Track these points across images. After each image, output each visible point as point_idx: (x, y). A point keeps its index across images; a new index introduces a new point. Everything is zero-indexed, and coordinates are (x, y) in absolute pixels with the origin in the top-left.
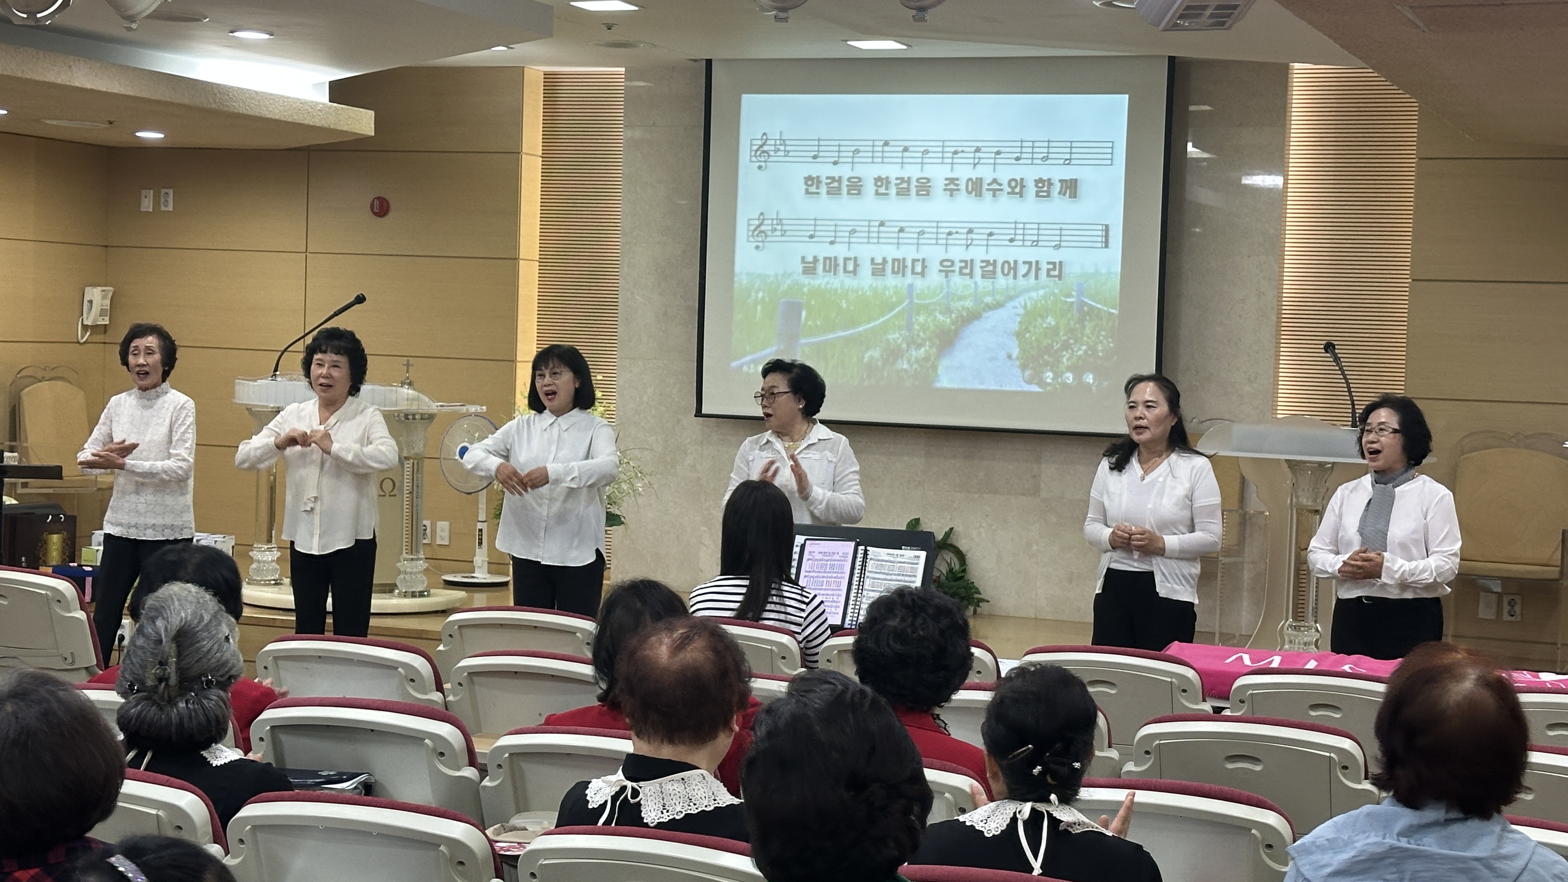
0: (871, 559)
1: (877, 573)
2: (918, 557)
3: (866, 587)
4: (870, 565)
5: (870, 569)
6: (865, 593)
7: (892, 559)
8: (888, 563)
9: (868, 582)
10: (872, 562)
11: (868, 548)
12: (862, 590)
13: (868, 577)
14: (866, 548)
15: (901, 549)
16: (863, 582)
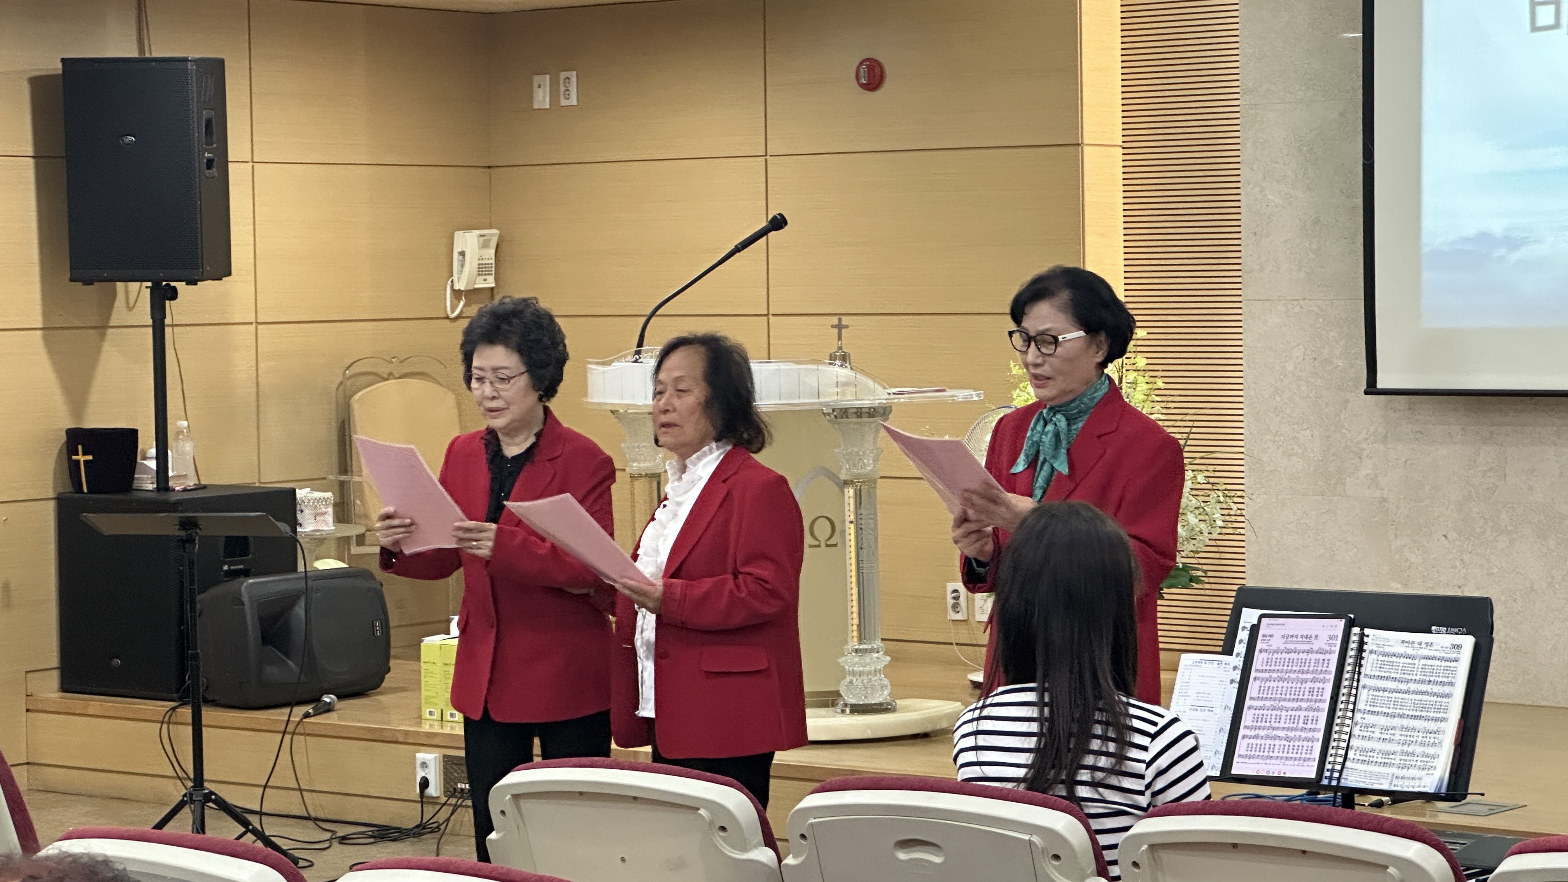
0: (1371, 652)
1: (1382, 678)
2: (1459, 647)
3: (1361, 706)
4: (1369, 663)
5: (1368, 672)
6: (1358, 716)
7: (1410, 651)
8: (1402, 660)
9: (1363, 695)
10: (1374, 656)
11: (1367, 631)
12: (1353, 711)
13: (1364, 687)
14: (1362, 629)
15: (1430, 632)
16: (1356, 696)
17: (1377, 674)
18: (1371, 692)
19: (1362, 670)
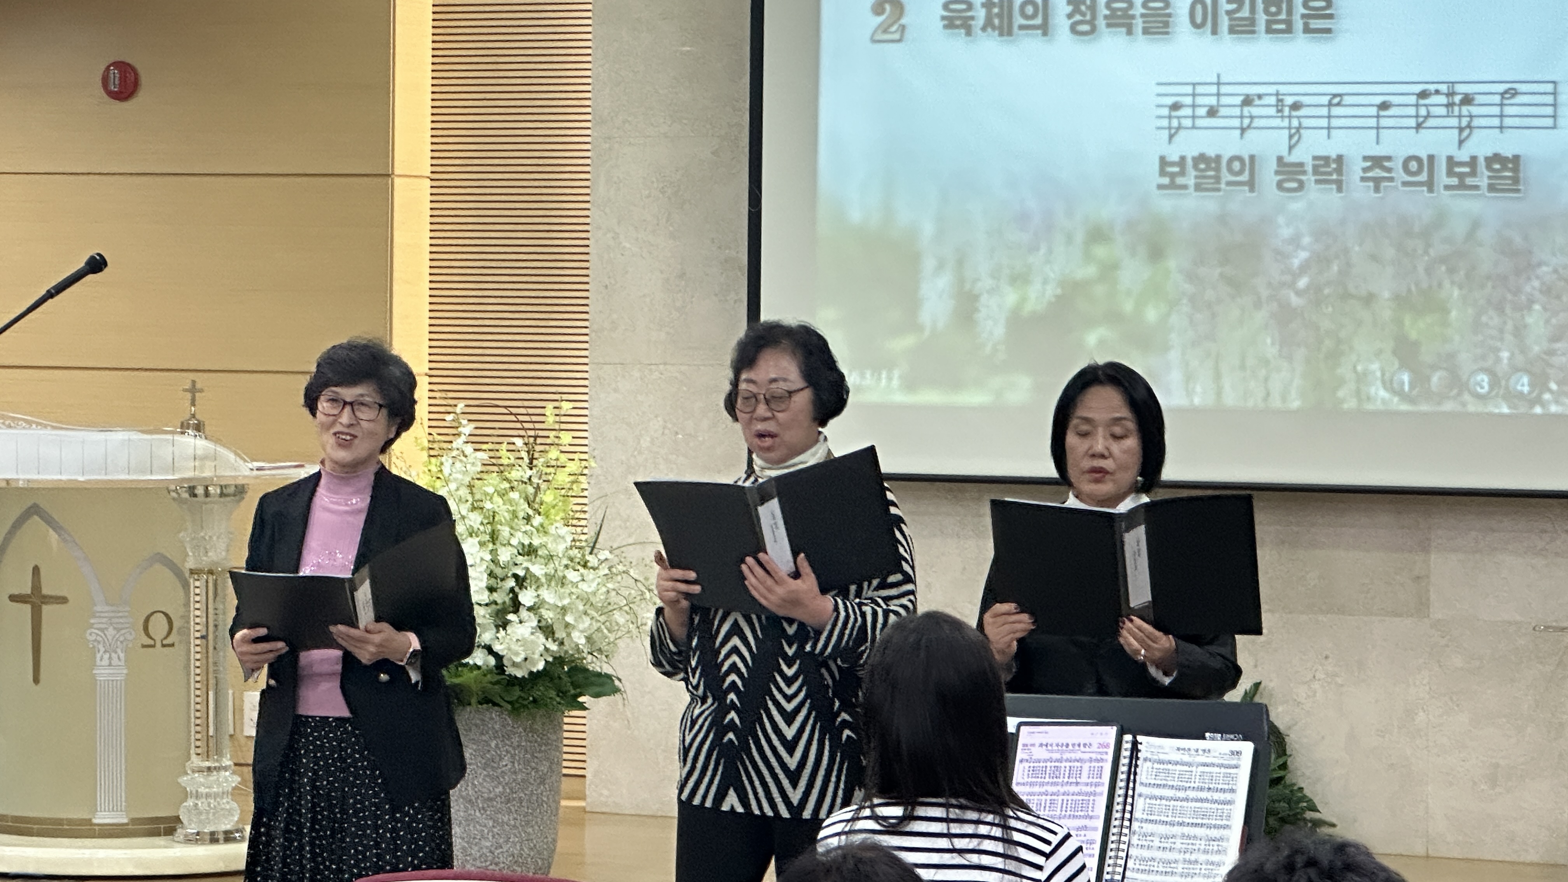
0: (1145, 760)
2: (1239, 753)
4: (1144, 771)
5: (1144, 781)
7: (1186, 758)
8: (1179, 767)
9: (1140, 803)
10: (1149, 764)
11: (1140, 738)
12: (1130, 820)
13: (1140, 795)
14: (1135, 737)
15: (1204, 738)
17: (1153, 782)
18: (1148, 800)
19: (1138, 777)
